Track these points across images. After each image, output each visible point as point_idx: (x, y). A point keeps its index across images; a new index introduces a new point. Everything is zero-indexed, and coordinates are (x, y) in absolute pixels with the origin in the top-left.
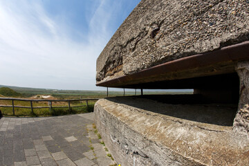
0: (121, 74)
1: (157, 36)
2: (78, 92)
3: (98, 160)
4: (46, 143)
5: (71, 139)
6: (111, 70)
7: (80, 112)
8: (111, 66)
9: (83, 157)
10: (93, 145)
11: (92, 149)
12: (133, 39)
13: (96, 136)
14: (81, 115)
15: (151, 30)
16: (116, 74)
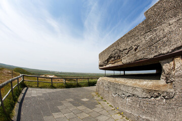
0: (120, 64)
1: (137, 51)
2: (74, 74)
3: (105, 108)
4: (70, 102)
5: (85, 100)
6: (112, 61)
7: (84, 86)
8: (113, 59)
9: (96, 107)
10: (100, 102)
11: (100, 103)
12: (126, 49)
13: (100, 98)
14: (85, 88)
15: (134, 48)
16: (116, 63)
